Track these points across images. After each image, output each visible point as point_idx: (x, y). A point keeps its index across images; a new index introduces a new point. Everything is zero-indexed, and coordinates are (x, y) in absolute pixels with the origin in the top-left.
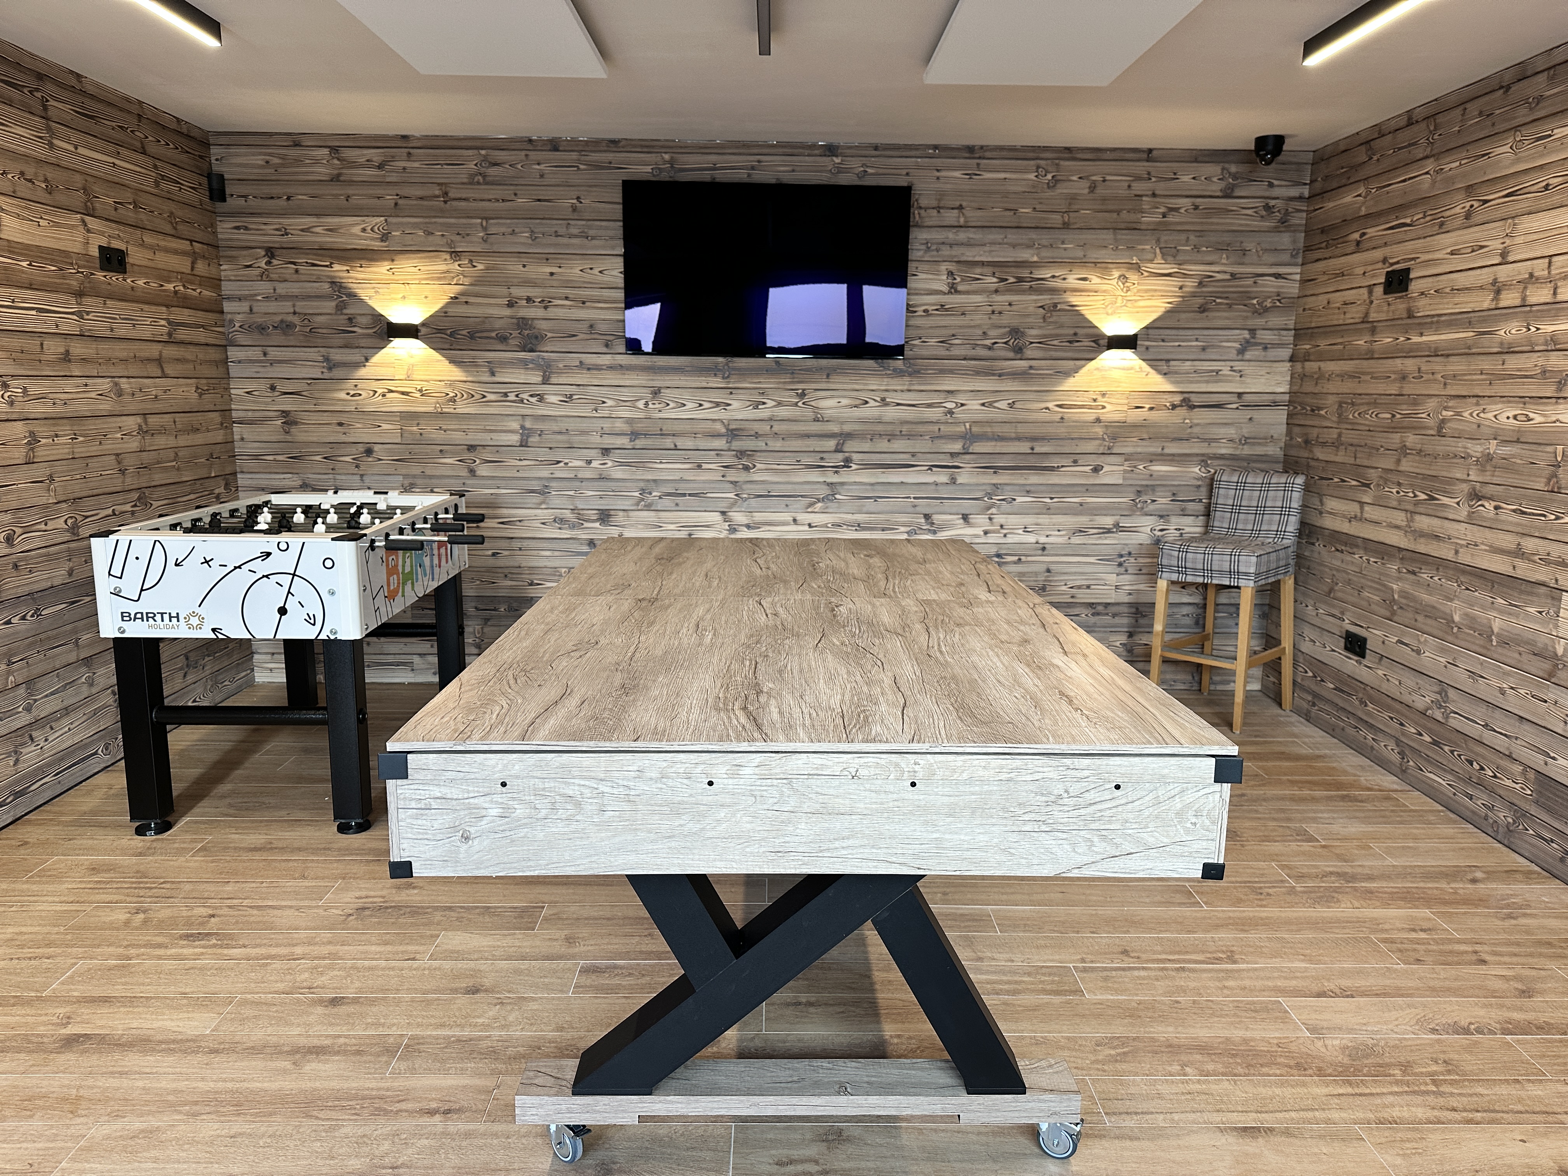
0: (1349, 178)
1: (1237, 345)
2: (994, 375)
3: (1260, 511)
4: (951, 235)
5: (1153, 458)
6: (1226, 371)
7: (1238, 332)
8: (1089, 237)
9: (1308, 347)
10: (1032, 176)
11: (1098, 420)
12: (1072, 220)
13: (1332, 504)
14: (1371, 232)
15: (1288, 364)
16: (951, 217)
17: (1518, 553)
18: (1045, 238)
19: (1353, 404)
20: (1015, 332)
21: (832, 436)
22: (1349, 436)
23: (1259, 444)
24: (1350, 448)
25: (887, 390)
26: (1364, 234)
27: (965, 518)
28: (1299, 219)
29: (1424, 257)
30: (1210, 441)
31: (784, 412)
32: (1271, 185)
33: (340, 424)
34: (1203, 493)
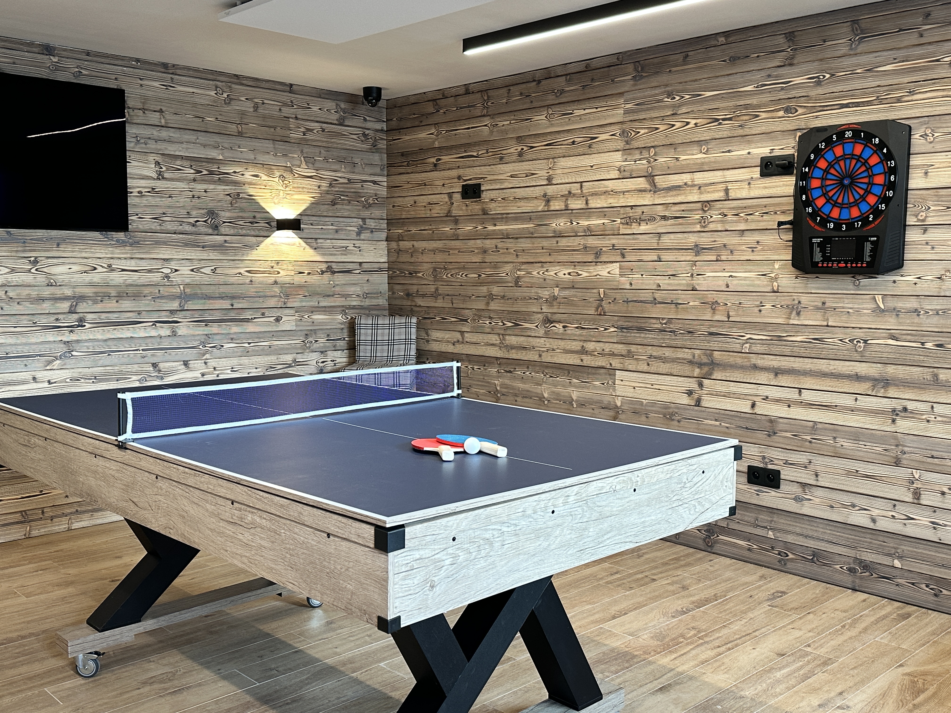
0: (421, 122)
1: (355, 229)
2: (199, 246)
3: (391, 343)
4: (155, 132)
5: (313, 310)
6: (351, 247)
7: (356, 219)
8: (257, 144)
9: (400, 231)
10: (213, 93)
11: (276, 282)
12: (244, 131)
13: (435, 334)
14: (445, 159)
15: (386, 243)
16: (154, 118)
17: (583, 351)
18: (226, 142)
19: (445, 269)
20: (212, 213)
21: (66, 298)
22: (443, 289)
23: (374, 298)
24: (447, 297)
25: (112, 258)
26: (440, 160)
27: (186, 364)
28: (382, 145)
29: (490, 177)
30: (346, 296)
32: (365, 120)
34: (345, 334)
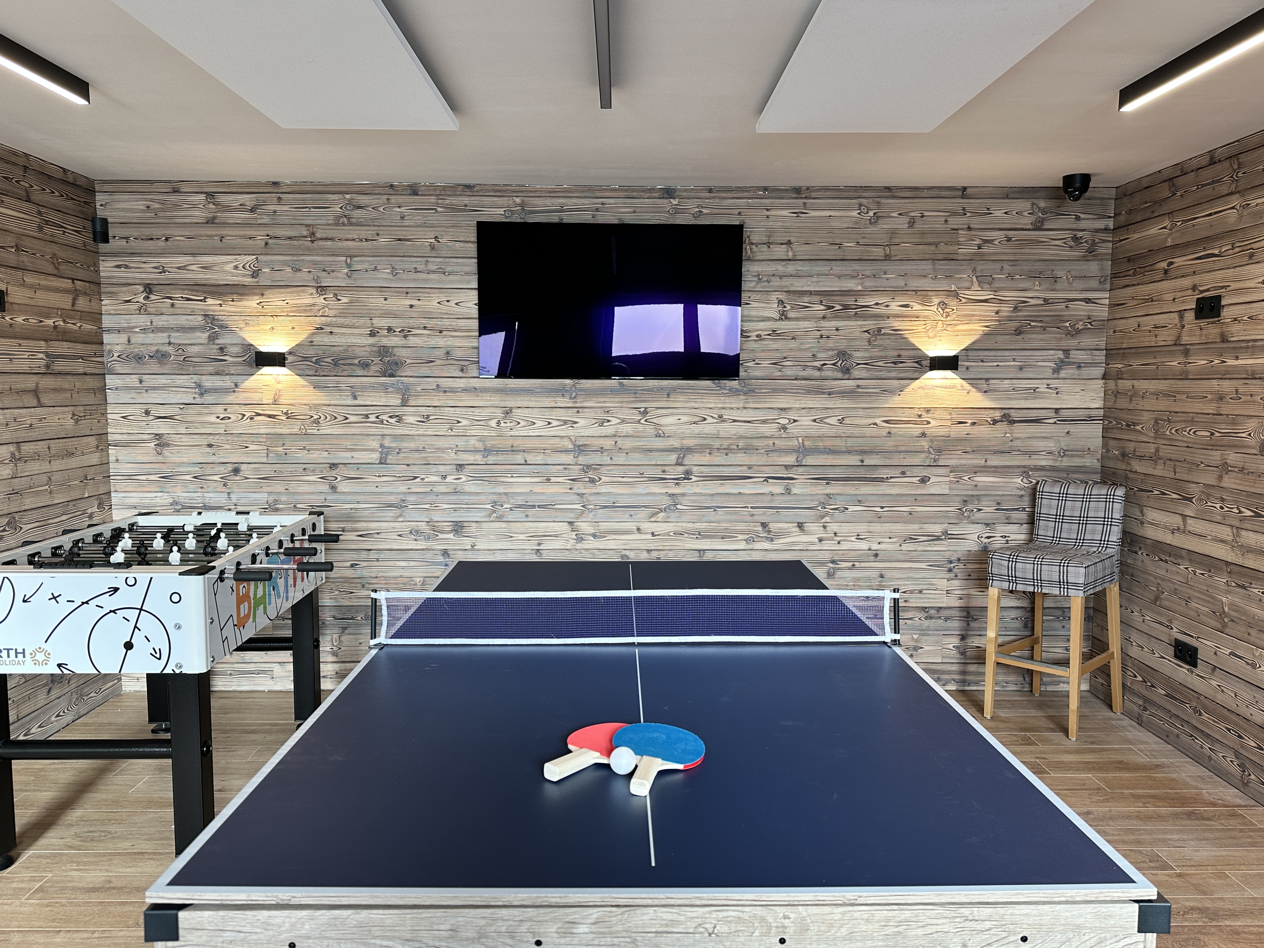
0: (1153, 212)
1: (1052, 365)
2: (823, 393)
3: (1083, 520)
4: (780, 268)
5: (977, 470)
6: (1043, 388)
7: (1052, 352)
8: (910, 267)
9: (1120, 366)
10: (855, 213)
11: (924, 435)
12: (893, 253)
13: (1152, 515)
14: (1179, 261)
15: (1101, 382)
16: (780, 251)
18: (867, 269)
19: (1169, 421)
20: (843, 354)
21: (672, 450)
22: (1166, 451)
23: (1077, 456)
24: (1168, 462)
25: (723, 408)
26: (1172, 263)
27: (800, 526)
28: (1106, 249)
29: (1234, 286)
30: (1030, 453)
31: (627, 429)
32: (1078, 218)
33: (210, 446)
34: (1026, 503)
